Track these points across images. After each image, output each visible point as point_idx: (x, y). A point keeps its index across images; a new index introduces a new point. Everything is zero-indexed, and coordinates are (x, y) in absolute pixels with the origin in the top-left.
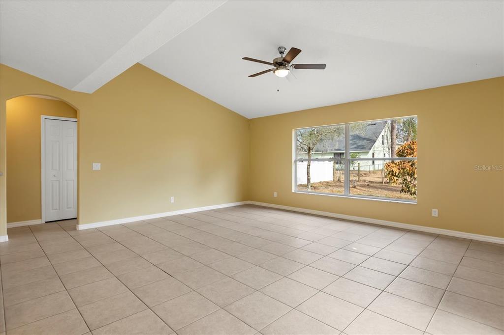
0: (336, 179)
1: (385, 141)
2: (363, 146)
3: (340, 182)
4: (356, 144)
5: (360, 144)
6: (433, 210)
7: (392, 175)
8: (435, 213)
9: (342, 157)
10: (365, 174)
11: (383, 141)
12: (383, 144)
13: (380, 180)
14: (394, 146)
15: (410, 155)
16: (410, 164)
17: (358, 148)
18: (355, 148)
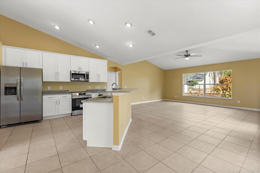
0: (189, 92)
1: (211, 75)
2: (200, 77)
3: (191, 93)
4: (196, 77)
5: (199, 77)
6: (238, 101)
7: (218, 90)
8: (239, 102)
9: (190, 82)
10: (201, 90)
11: (209, 75)
12: (209, 76)
13: (210, 93)
14: (216, 78)
15: (226, 82)
16: (226, 86)
17: (197, 78)
18: (196, 78)
